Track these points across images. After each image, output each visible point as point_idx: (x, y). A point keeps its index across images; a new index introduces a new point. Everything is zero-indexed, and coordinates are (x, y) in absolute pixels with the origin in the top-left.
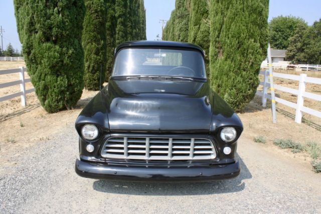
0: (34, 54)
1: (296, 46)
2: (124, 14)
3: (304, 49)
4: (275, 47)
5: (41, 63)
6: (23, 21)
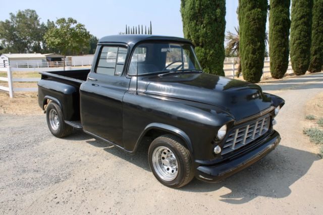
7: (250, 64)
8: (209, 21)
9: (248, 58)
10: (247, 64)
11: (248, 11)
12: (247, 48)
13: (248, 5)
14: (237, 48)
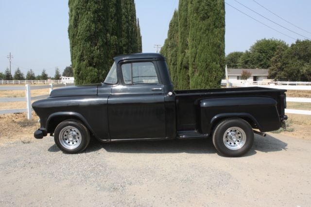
0: (82, 73)
1: (277, 66)
2: (127, 44)
3: (283, 68)
4: (261, 67)
5: (85, 79)
6: (76, 54)
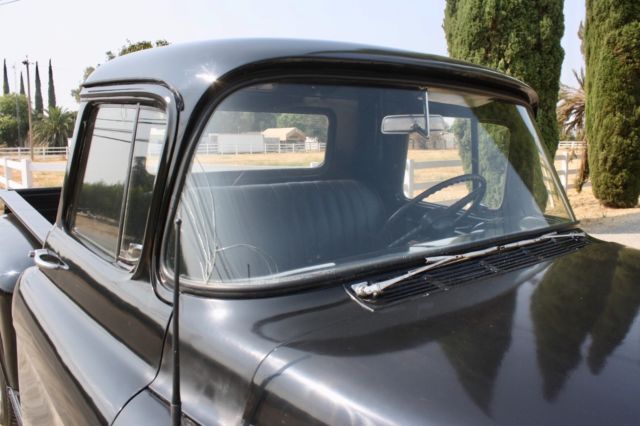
7: (615, 161)
8: (521, 51)
9: (610, 144)
10: (605, 160)
11: (611, 28)
12: (605, 122)
13: (613, 14)
14: (578, 121)
